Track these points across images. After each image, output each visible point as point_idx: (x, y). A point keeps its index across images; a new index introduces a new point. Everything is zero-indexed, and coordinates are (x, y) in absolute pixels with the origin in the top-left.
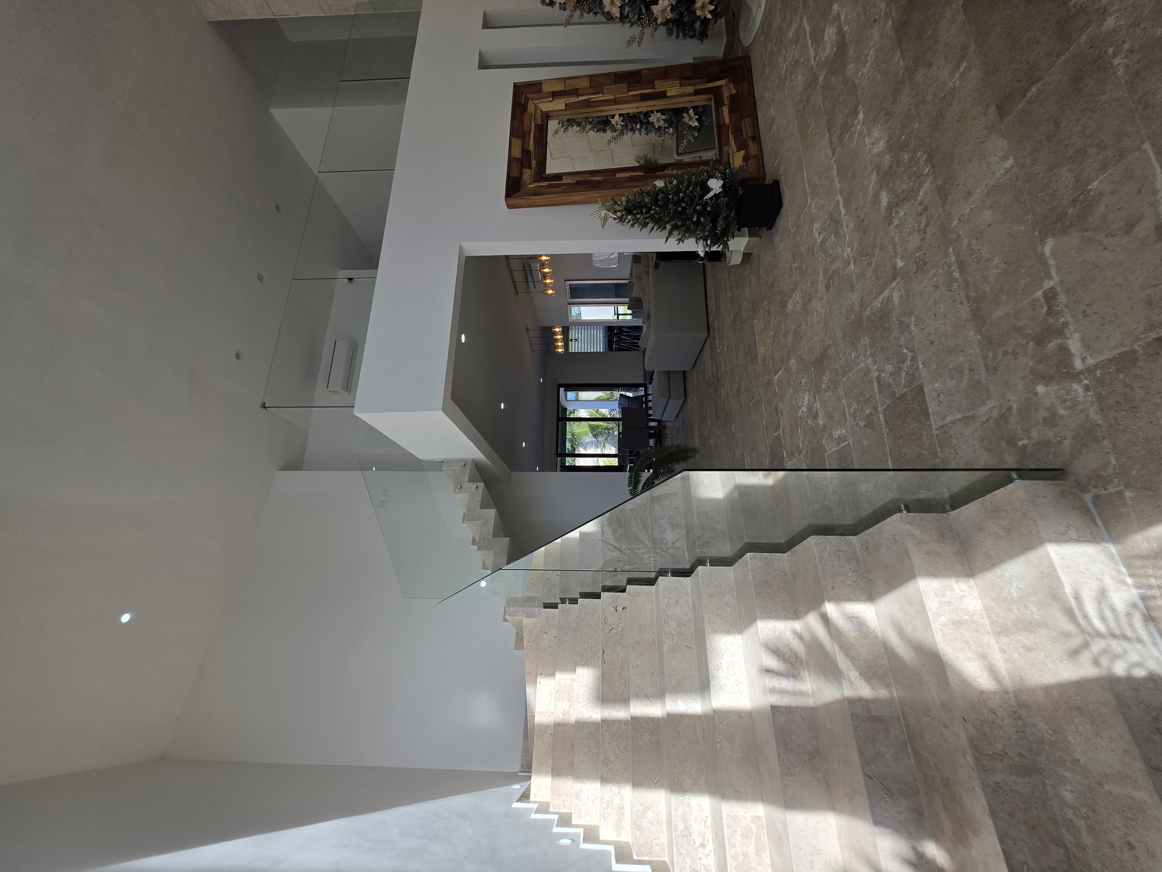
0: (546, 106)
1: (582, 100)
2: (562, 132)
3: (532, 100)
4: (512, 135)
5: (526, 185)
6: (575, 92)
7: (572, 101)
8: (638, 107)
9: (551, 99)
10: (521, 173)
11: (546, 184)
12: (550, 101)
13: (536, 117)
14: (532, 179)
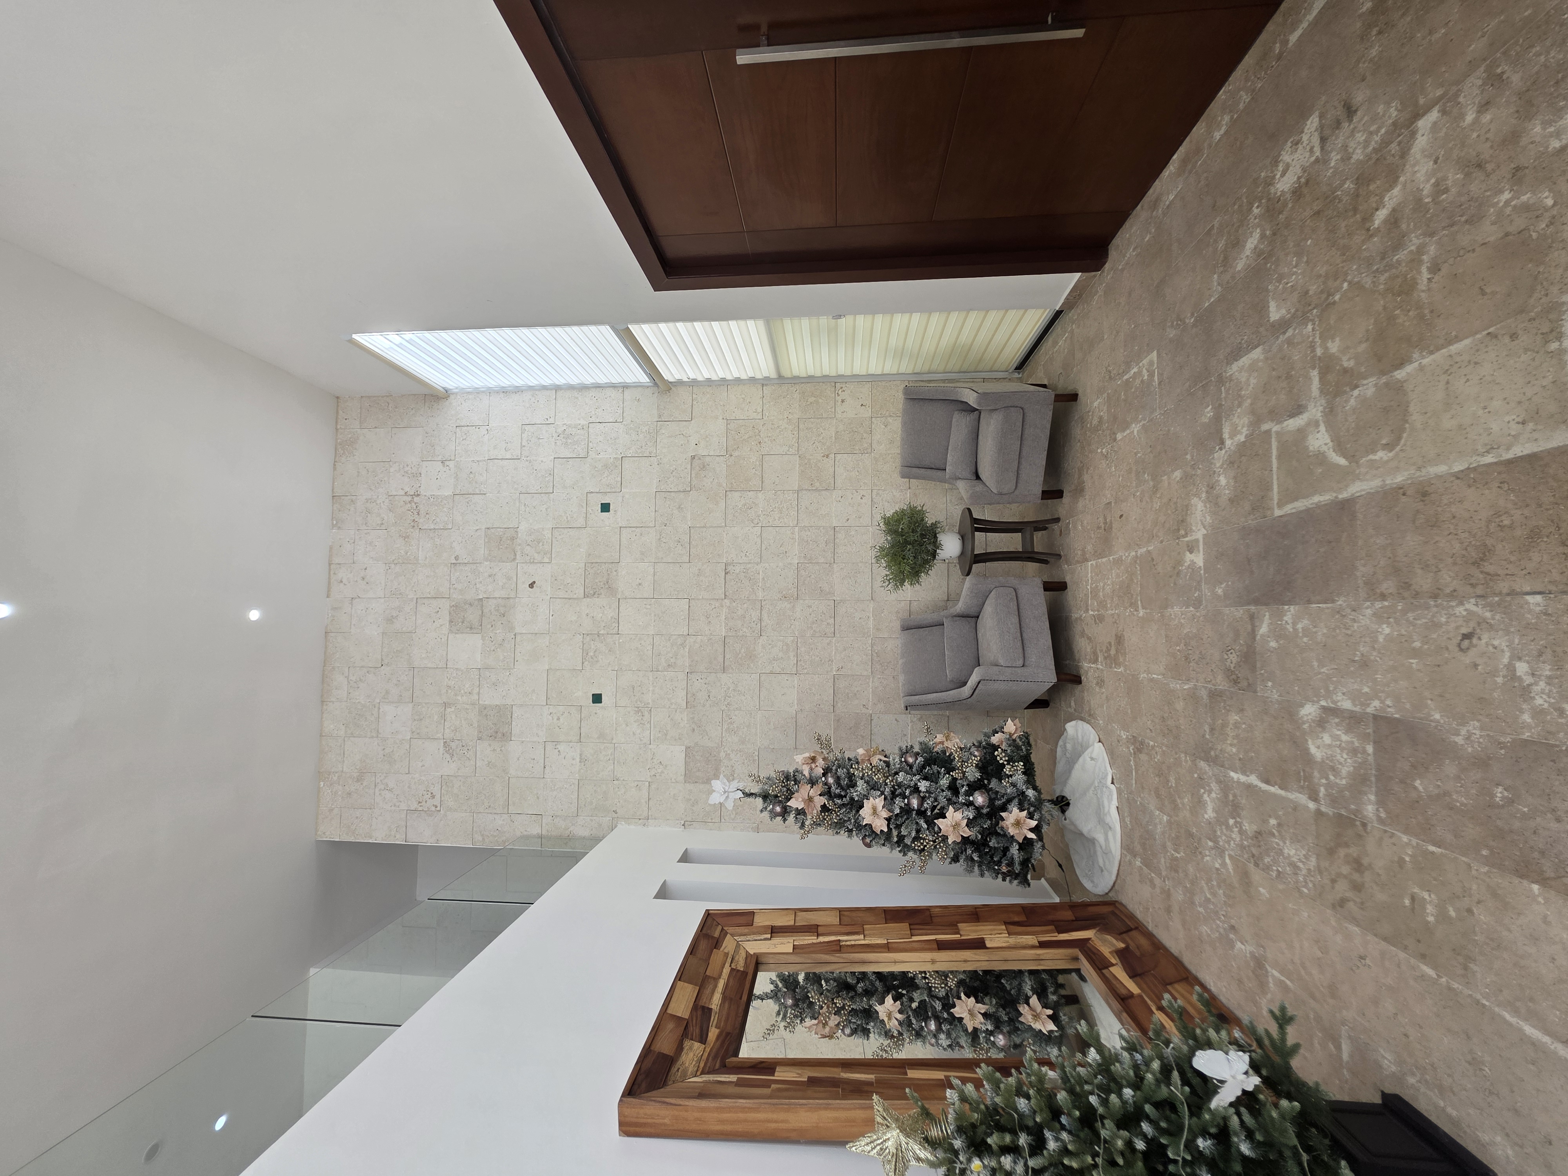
0: (755, 946)
1: (824, 942)
2: (782, 1028)
3: (733, 935)
4: (681, 976)
5: (684, 1076)
6: (813, 929)
7: (806, 942)
8: (933, 962)
9: (769, 936)
10: (680, 1048)
11: (733, 1078)
12: (766, 939)
13: (736, 958)
14: (702, 1065)
